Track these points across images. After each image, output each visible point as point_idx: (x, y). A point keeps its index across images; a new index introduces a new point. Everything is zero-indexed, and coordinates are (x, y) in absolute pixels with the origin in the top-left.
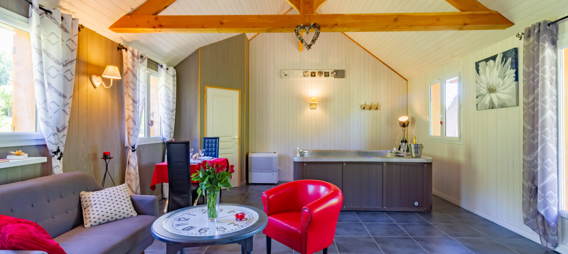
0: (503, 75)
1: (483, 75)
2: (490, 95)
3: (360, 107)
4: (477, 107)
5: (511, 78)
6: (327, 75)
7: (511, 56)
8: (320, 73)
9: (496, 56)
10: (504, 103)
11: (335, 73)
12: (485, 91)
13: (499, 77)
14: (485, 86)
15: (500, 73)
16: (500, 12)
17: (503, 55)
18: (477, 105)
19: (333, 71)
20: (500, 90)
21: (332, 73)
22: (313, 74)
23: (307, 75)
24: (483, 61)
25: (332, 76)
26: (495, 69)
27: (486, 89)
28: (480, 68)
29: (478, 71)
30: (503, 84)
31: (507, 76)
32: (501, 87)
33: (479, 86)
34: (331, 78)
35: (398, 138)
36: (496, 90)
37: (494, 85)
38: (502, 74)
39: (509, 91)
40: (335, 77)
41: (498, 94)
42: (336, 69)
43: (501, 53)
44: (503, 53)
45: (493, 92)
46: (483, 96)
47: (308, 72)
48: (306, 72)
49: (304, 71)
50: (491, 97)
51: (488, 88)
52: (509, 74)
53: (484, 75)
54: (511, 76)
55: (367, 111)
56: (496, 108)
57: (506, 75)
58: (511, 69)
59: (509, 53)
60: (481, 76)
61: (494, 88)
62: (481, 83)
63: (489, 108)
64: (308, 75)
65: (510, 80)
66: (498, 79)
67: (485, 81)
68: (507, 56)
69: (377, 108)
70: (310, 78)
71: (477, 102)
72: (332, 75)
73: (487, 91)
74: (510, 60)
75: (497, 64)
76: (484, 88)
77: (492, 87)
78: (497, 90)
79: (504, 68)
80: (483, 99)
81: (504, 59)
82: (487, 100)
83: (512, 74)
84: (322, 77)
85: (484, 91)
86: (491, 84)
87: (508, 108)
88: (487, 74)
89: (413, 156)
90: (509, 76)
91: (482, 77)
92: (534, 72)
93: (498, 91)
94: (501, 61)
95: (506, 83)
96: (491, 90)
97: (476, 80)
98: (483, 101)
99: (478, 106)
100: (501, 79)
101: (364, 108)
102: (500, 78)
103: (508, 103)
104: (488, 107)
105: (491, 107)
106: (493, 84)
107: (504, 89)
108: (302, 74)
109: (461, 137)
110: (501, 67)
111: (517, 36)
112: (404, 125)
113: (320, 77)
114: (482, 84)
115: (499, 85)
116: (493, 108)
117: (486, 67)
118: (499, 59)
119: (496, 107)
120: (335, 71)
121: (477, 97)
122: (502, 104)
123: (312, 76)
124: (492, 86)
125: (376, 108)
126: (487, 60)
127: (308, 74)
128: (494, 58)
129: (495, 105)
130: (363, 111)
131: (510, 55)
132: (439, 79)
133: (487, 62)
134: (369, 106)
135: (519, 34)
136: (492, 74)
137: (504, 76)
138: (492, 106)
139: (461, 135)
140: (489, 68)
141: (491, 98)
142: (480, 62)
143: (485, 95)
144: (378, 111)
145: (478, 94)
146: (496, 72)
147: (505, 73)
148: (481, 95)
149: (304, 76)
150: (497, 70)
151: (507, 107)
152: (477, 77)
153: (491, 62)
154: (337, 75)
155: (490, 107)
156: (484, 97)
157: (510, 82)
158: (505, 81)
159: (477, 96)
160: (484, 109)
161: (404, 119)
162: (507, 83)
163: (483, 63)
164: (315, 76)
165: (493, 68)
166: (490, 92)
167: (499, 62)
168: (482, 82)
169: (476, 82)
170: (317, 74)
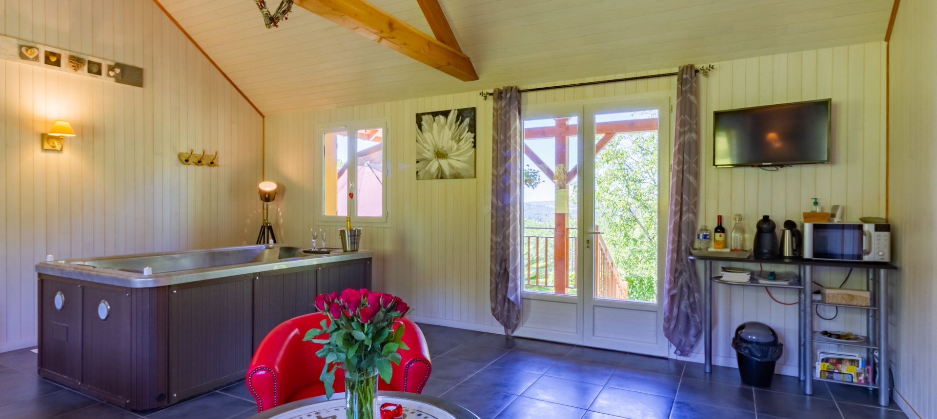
0: (457, 138)
1: (427, 132)
2: (438, 161)
3: (175, 158)
4: (417, 176)
5: (469, 143)
6: (95, 69)
7: (470, 116)
8: (77, 62)
9: (449, 111)
10: (459, 174)
11: (118, 71)
12: (431, 155)
13: (452, 139)
14: (431, 148)
15: (454, 134)
16: (472, 60)
17: (458, 113)
18: (417, 172)
19: (113, 64)
20: (453, 156)
21: (111, 68)
22: (53, 59)
23: (31, 57)
24: (428, 113)
25: (109, 75)
26: (447, 128)
27: (433, 152)
28: (423, 123)
29: (420, 126)
30: (458, 150)
31: (464, 140)
32: (454, 152)
33: (423, 148)
34: (106, 81)
35: (248, 221)
36: (447, 155)
37: (445, 149)
38: (456, 136)
39: (466, 158)
40: (117, 81)
41: (450, 161)
42: (121, 61)
43: (455, 110)
44: (458, 110)
45: (443, 158)
46: (428, 161)
47: (38, 49)
48: (30, 47)
49: (22, 43)
50: (439, 164)
51: (436, 151)
52: (466, 138)
53: (429, 134)
54: (468, 141)
55: (192, 168)
56: (446, 178)
57: (463, 138)
58: (469, 133)
59: (466, 112)
60: (424, 134)
61: (444, 152)
62: (424, 143)
63: (437, 178)
64: (36, 58)
65: (467, 146)
66: (450, 142)
67: (432, 143)
68: (465, 115)
69: (212, 163)
70: (41, 68)
71: (417, 168)
72: (111, 73)
73: (434, 155)
74: (467, 120)
75: (450, 122)
76: (429, 150)
77: (441, 151)
78: (449, 155)
79: (459, 130)
80: (427, 165)
81: (460, 118)
82: (434, 166)
83: (470, 138)
84: (79, 71)
85: (429, 154)
86: (441, 147)
87: (463, 180)
88: (435, 132)
89: (348, 249)
90: (466, 141)
91: (427, 135)
92: (506, 142)
93: (451, 157)
94: (455, 120)
95: (461, 148)
96: (440, 155)
97: (417, 138)
98: (427, 168)
99: (419, 174)
100: (456, 142)
101: (187, 161)
102: (454, 141)
103: (463, 174)
104: (435, 176)
105: (439, 176)
106: (443, 147)
107: (458, 155)
108: (16, 51)
109: (388, 216)
110: (456, 128)
111: (480, 95)
112: (267, 198)
113: (76, 70)
114: (425, 145)
115: (451, 149)
116: (442, 178)
117: (433, 124)
118: (452, 116)
119: (448, 177)
120: (118, 65)
121: (417, 162)
122: (455, 174)
123: (47, 61)
124: (441, 149)
125: (210, 162)
126: (435, 114)
127: (35, 55)
128: (446, 114)
129: (445, 175)
130: (184, 168)
131: (468, 115)
132: (346, 126)
133: (435, 116)
134: (196, 157)
135: (483, 92)
136: (442, 133)
137: (459, 139)
138: (441, 175)
139: (388, 214)
140: (438, 125)
141: (440, 166)
142: (424, 114)
143: (431, 160)
144: (213, 169)
145: (419, 157)
146: (448, 133)
147: (460, 135)
148: (425, 159)
149: (23, 56)
150: (450, 129)
151: (462, 178)
152: (418, 133)
153: (441, 118)
154: (122, 77)
155: (437, 176)
156: (429, 163)
157: (467, 148)
158: (461, 146)
159: (417, 160)
160: (429, 179)
161: (268, 186)
162: (463, 148)
163: (429, 117)
164: (58, 64)
165: (443, 127)
166: (438, 157)
167: (452, 121)
168: (426, 142)
169: (417, 141)
170: (64, 61)
